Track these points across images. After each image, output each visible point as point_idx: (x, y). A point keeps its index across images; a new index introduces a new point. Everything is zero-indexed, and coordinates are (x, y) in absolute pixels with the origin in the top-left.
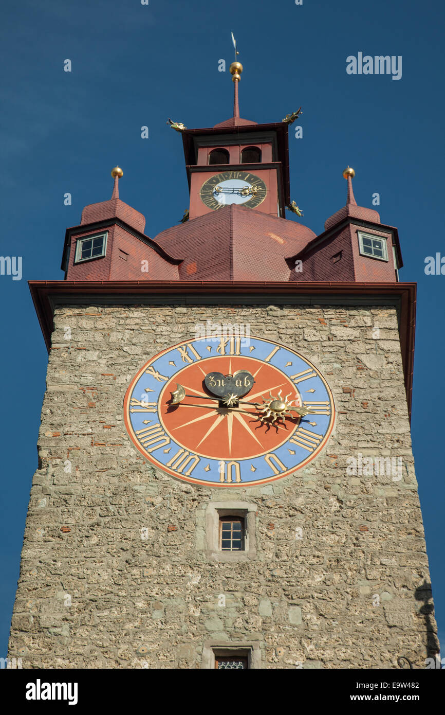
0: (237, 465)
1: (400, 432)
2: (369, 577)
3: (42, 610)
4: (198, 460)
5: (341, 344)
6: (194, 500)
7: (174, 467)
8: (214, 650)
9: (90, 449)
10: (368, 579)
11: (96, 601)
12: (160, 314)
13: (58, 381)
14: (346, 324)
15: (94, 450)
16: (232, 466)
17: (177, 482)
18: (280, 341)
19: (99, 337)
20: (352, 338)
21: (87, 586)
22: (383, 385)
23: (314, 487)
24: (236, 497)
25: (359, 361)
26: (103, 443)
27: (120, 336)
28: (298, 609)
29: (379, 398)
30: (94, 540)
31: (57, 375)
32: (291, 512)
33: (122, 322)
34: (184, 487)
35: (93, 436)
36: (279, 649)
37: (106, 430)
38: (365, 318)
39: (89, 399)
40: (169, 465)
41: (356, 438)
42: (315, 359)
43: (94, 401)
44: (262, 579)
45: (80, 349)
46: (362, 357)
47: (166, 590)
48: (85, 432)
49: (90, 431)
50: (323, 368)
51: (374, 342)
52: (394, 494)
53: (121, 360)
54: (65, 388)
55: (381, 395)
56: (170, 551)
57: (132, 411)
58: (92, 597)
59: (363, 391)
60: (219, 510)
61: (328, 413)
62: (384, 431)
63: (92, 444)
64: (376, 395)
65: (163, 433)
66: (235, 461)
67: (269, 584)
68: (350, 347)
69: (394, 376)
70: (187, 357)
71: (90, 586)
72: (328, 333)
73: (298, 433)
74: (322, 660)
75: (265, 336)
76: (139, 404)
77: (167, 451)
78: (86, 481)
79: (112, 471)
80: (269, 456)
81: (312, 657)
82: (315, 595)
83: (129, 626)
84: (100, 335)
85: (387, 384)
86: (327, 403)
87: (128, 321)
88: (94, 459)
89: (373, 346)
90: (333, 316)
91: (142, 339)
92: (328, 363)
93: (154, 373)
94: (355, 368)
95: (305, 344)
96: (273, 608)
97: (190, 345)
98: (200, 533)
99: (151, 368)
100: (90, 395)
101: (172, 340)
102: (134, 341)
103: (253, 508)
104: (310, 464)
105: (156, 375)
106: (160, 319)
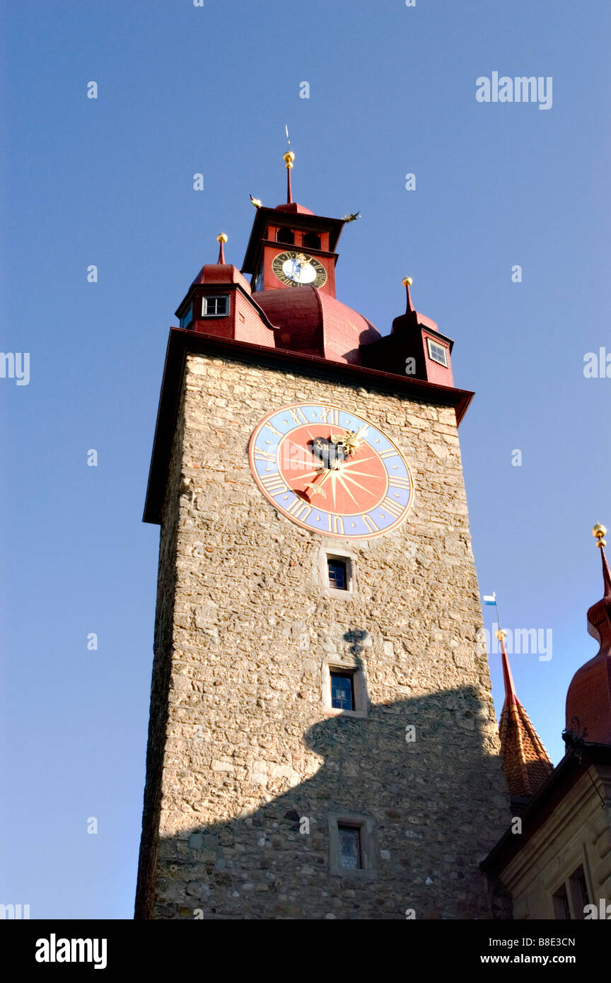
0: (341, 519)
1: (461, 513)
2: (442, 627)
3: (197, 613)
4: (310, 510)
5: (415, 431)
6: (308, 543)
7: (292, 513)
8: (330, 667)
9: (224, 484)
10: (441, 628)
11: (237, 613)
12: (274, 377)
13: (194, 420)
14: (418, 415)
15: (227, 486)
16: (337, 520)
17: (295, 526)
18: (368, 420)
19: (225, 387)
20: (423, 428)
21: (229, 599)
22: (447, 472)
23: (399, 548)
24: (340, 546)
25: (429, 448)
26: (234, 481)
27: (242, 390)
28: (390, 644)
29: (445, 483)
30: (232, 562)
31: (193, 414)
32: (383, 566)
33: (243, 377)
34: (300, 530)
35: (226, 473)
36: (379, 673)
37: (236, 470)
38: (432, 413)
39: (220, 439)
40: (288, 510)
41: (429, 513)
42: (395, 440)
43: (224, 443)
44: (364, 617)
45: (210, 395)
46: (432, 446)
47: (291, 613)
48: (219, 469)
49: (223, 469)
50: (402, 449)
51: (439, 434)
52: (458, 563)
53: (243, 411)
54: (200, 427)
55: (446, 480)
56: (293, 582)
57: (256, 458)
58: (235, 610)
59: (432, 474)
60: (328, 554)
61: (408, 488)
62: (450, 511)
63: (226, 481)
64: (443, 479)
65: (281, 482)
66: (340, 516)
67: (369, 621)
68: (422, 436)
69: (456, 467)
70: (297, 419)
71: (232, 600)
72: (404, 420)
73: (386, 501)
74: (409, 686)
75: (357, 413)
76: (261, 452)
77: (285, 498)
78: (223, 511)
79: (243, 507)
80: (365, 516)
81: (402, 682)
82: (403, 635)
83: (264, 638)
84: (226, 385)
85: (450, 471)
86: (407, 480)
87: (248, 378)
88: (228, 493)
89: (439, 438)
90: (408, 406)
91: (261, 395)
92: (407, 446)
93: (271, 428)
94: (426, 454)
95: (388, 426)
96: (373, 641)
97: (298, 409)
98: (315, 571)
99: (269, 423)
100: (221, 437)
101: (285, 402)
102: (254, 396)
103: (354, 557)
104: (395, 528)
105: (274, 430)
106: (274, 382)
